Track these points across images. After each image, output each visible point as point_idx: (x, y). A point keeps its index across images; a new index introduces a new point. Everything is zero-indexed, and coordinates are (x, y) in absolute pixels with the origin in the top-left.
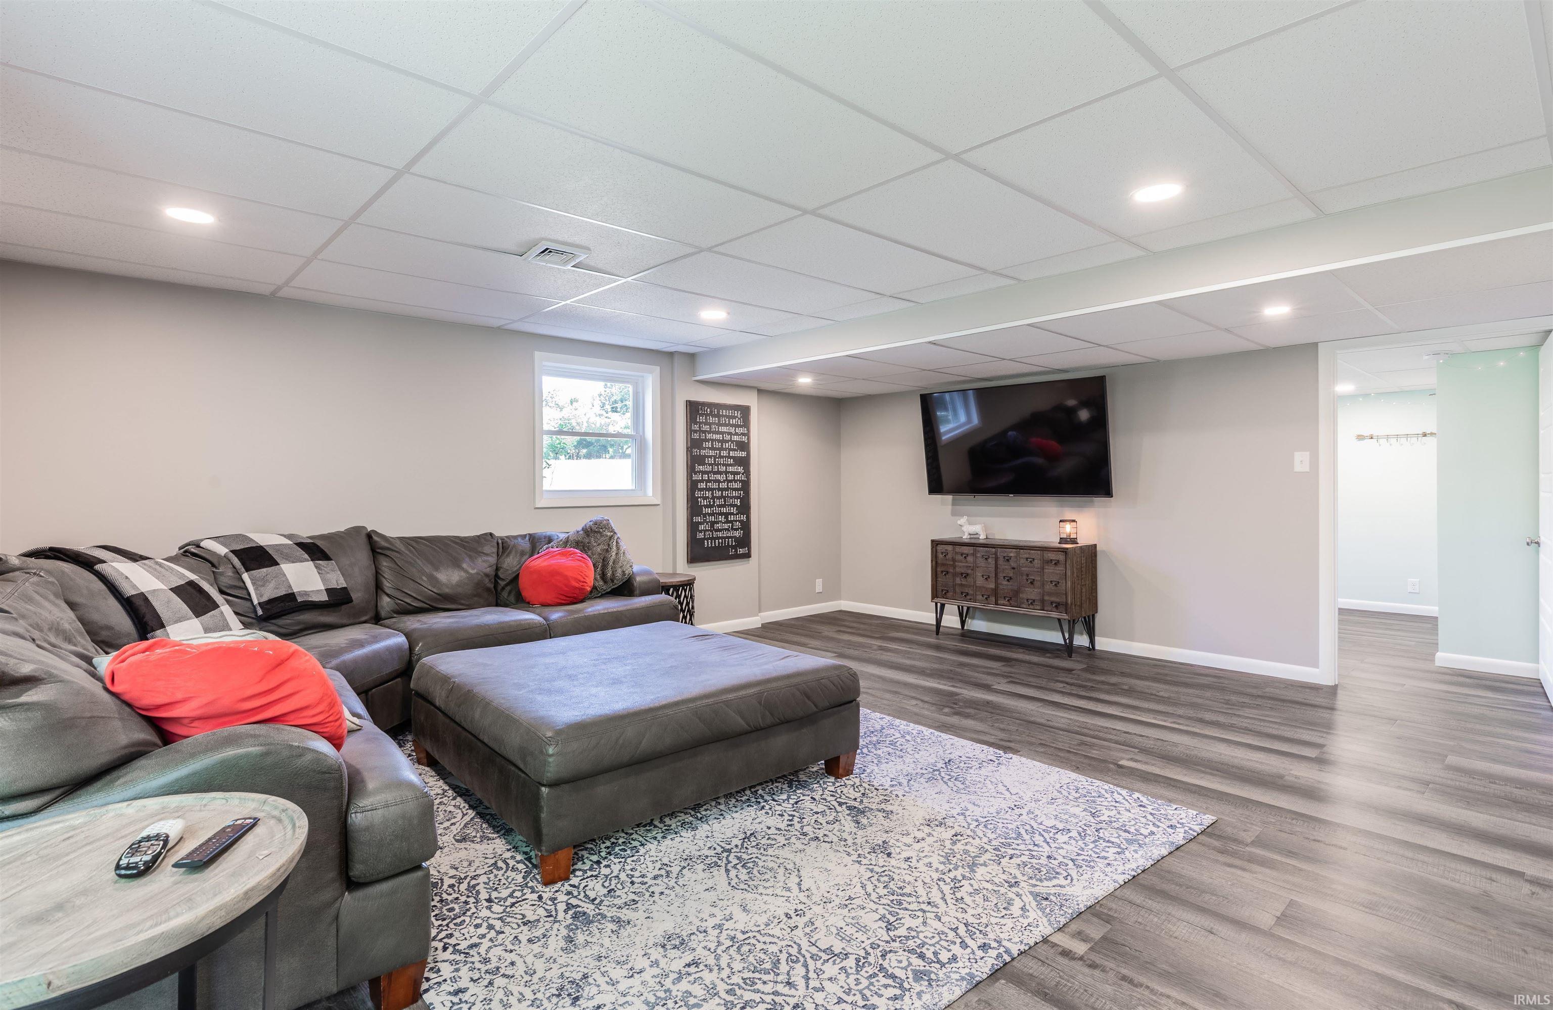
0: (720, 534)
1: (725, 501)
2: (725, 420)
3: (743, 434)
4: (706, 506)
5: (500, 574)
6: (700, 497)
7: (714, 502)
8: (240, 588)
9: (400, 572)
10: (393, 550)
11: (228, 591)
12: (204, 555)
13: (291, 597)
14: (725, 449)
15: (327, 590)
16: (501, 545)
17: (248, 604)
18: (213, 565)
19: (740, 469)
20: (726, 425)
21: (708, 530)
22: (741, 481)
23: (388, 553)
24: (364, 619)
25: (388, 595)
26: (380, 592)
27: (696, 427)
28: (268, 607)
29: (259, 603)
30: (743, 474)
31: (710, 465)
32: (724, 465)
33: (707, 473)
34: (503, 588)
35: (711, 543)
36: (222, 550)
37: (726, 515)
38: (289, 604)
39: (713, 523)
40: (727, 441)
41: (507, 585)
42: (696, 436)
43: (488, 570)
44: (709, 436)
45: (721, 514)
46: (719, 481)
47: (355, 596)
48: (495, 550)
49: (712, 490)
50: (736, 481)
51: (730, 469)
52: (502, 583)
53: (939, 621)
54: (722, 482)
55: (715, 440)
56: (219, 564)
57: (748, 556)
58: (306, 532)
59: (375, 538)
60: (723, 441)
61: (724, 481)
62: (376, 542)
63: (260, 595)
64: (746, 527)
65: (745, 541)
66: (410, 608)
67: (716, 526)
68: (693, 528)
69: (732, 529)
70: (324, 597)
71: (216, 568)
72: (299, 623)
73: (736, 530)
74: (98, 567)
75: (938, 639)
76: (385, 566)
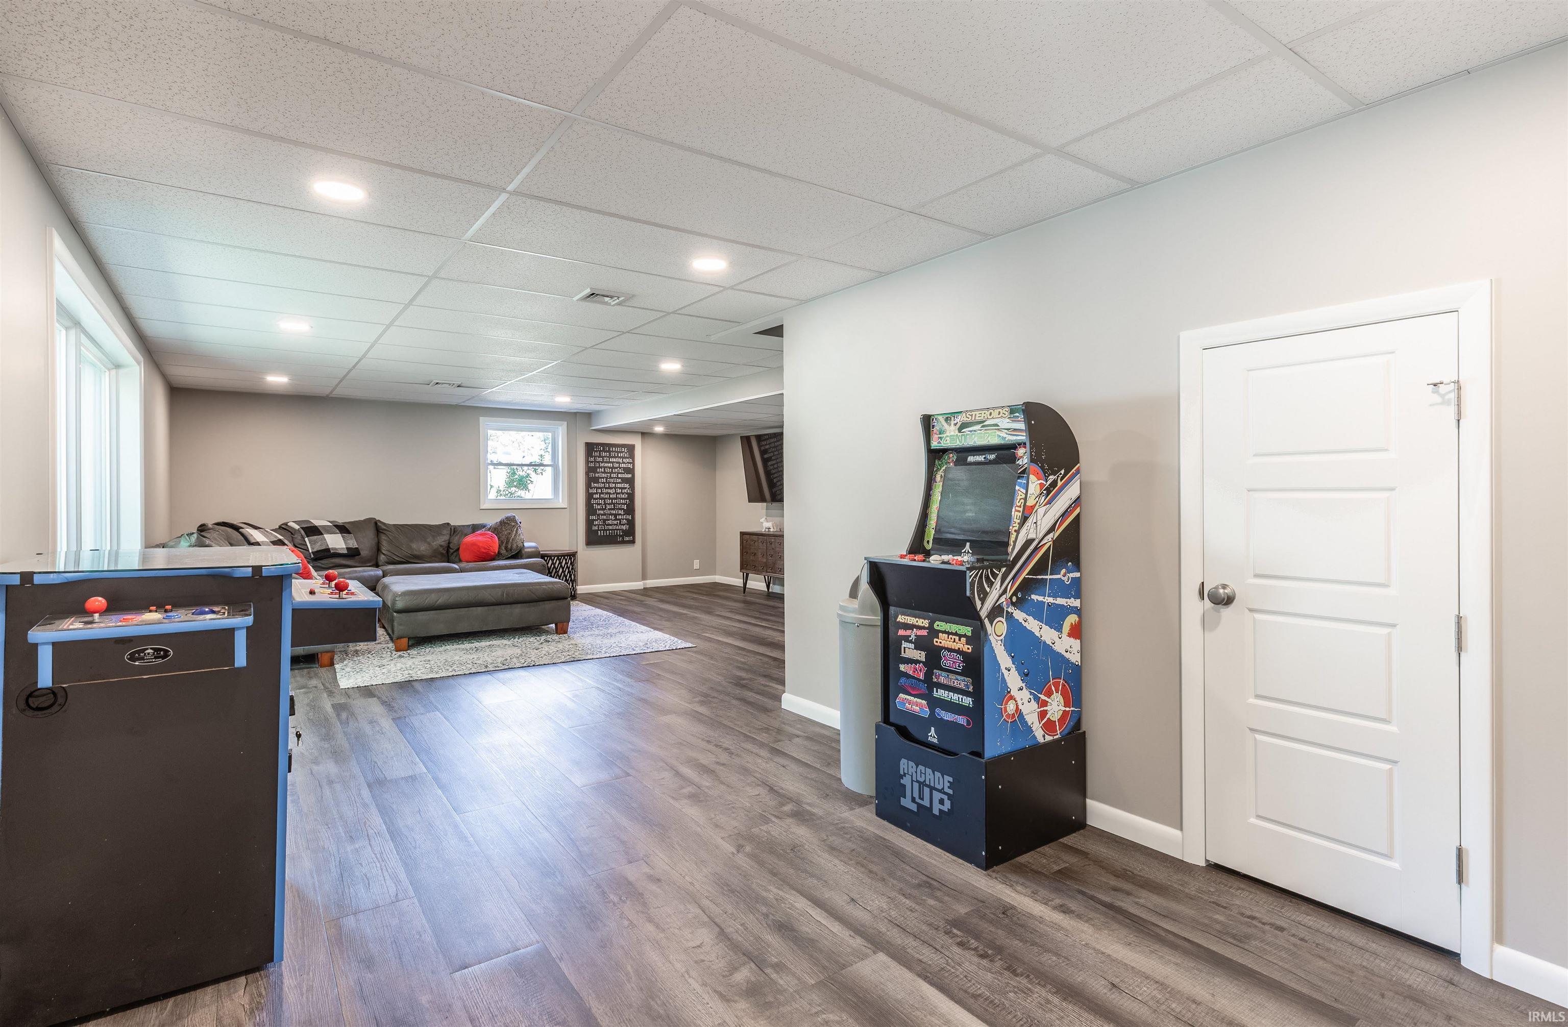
0: (611, 528)
1: (614, 506)
2: (615, 454)
3: (630, 463)
4: (599, 510)
5: (451, 546)
6: (595, 504)
7: (606, 507)
8: (304, 545)
9: (390, 542)
10: (388, 531)
11: (298, 546)
12: (288, 529)
13: (328, 550)
14: (615, 473)
15: (347, 548)
16: (453, 530)
17: (307, 553)
18: (292, 534)
19: (627, 486)
20: (615, 457)
21: (601, 525)
22: (626, 493)
23: (384, 531)
24: (368, 565)
25: (384, 554)
26: (379, 552)
27: (592, 459)
28: (316, 554)
29: (312, 552)
30: (629, 489)
31: (603, 483)
32: (613, 483)
33: (601, 488)
34: (452, 554)
35: (604, 533)
36: (297, 527)
37: (615, 515)
38: (328, 554)
39: (604, 521)
40: (617, 468)
41: (454, 552)
42: (592, 465)
43: (443, 544)
44: (602, 465)
45: (611, 514)
46: (610, 494)
47: (362, 553)
48: (449, 532)
49: (604, 499)
50: (623, 494)
51: (619, 485)
52: (452, 551)
53: (745, 584)
54: (612, 494)
55: (607, 467)
56: (295, 533)
57: (633, 542)
58: (341, 520)
59: (379, 524)
60: (613, 468)
61: (614, 494)
62: (379, 526)
63: (312, 549)
64: (631, 523)
65: (631, 532)
66: (395, 561)
67: (607, 522)
68: (589, 523)
69: (620, 524)
70: (345, 552)
71: (294, 535)
72: (332, 563)
73: (623, 525)
74: (241, 530)
75: (744, 596)
76: (385, 540)
